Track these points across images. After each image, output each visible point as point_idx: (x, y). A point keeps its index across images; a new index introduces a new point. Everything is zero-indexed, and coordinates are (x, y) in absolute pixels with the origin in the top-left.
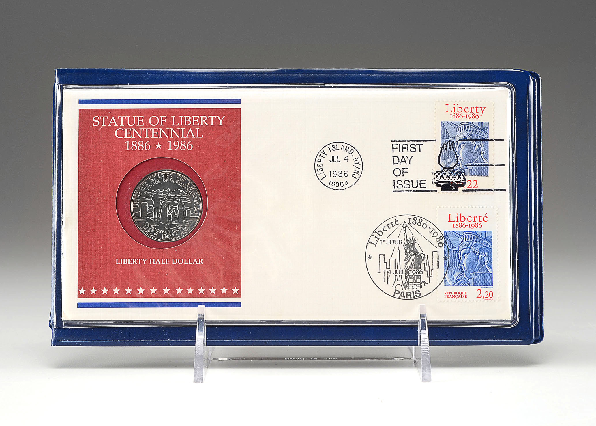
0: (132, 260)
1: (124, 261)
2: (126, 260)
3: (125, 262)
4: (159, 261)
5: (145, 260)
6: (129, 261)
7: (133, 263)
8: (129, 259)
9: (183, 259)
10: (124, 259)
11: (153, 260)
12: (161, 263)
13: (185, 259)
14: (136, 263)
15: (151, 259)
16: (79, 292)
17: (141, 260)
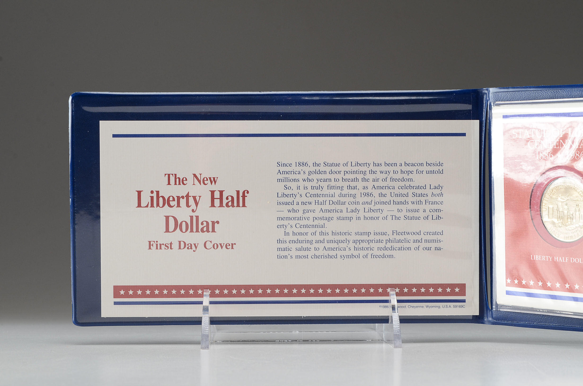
0: (542, 257)
1: (536, 257)
2: (538, 256)
3: (537, 259)
4: (561, 259)
5: (551, 258)
6: (540, 258)
7: (543, 260)
8: (540, 256)
9: (579, 258)
10: (536, 256)
11: (557, 258)
12: (562, 261)
13: (580, 259)
14: (545, 260)
15: (555, 257)
16: (507, 281)
17: (548, 257)
